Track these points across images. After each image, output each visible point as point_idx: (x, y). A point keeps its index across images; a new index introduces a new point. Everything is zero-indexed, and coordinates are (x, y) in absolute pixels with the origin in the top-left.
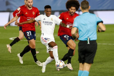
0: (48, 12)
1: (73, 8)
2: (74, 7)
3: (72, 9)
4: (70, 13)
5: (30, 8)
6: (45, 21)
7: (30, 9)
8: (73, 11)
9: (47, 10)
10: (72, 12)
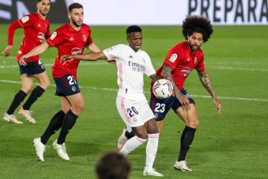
0: (137, 39)
1: (198, 35)
2: (199, 32)
3: (195, 38)
4: (191, 47)
5: (78, 26)
6: (133, 61)
7: (77, 29)
8: (197, 41)
9: (134, 35)
10: (195, 44)
